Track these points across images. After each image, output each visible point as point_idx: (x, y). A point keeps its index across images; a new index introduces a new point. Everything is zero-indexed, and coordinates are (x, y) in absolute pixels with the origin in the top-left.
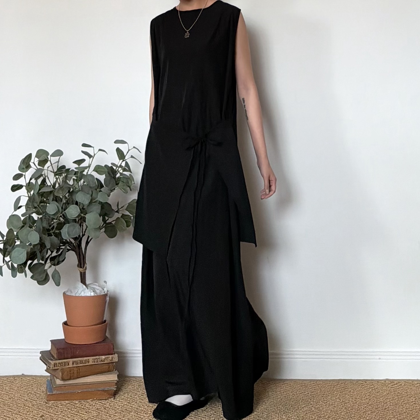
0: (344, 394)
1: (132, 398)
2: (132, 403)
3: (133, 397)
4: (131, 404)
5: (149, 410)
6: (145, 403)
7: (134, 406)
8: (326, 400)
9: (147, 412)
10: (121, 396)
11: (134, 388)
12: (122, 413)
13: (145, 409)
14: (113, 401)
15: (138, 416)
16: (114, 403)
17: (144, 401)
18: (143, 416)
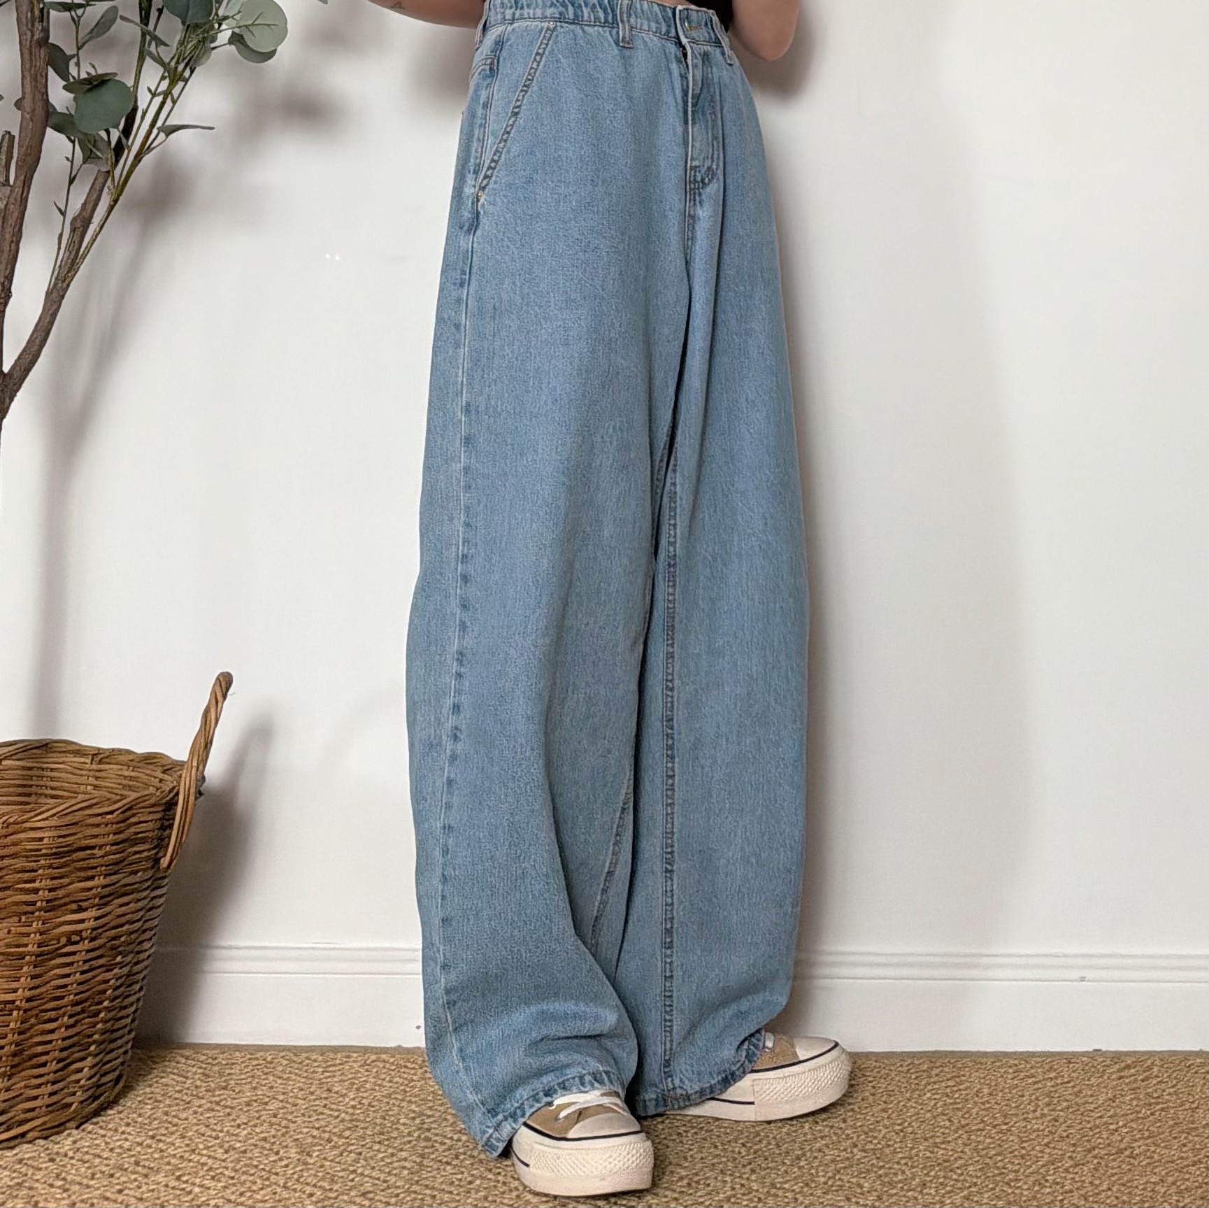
0: (958, 1101)
1: (170, 1120)
2: (163, 1138)
3: (174, 1116)
4: (160, 1141)
5: (231, 1165)
6: (217, 1138)
7: (173, 1148)
8: (899, 1122)
9: (221, 1173)
10: (125, 1113)
11: (185, 1083)
12: (117, 1175)
13: (216, 1158)
14: (90, 1132)
15: (184, 1186)
16: (91, 1139)
17: (215, 1130)
18: (199, 1186)
